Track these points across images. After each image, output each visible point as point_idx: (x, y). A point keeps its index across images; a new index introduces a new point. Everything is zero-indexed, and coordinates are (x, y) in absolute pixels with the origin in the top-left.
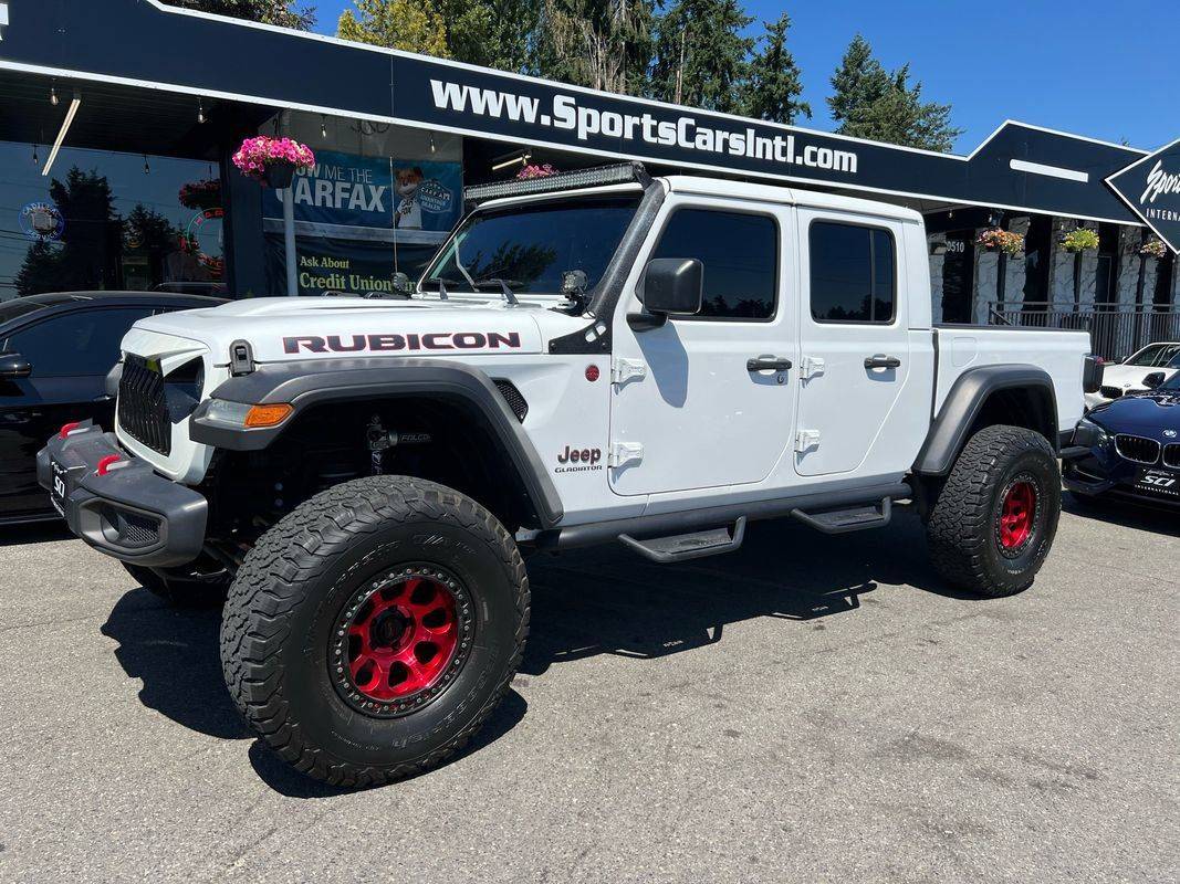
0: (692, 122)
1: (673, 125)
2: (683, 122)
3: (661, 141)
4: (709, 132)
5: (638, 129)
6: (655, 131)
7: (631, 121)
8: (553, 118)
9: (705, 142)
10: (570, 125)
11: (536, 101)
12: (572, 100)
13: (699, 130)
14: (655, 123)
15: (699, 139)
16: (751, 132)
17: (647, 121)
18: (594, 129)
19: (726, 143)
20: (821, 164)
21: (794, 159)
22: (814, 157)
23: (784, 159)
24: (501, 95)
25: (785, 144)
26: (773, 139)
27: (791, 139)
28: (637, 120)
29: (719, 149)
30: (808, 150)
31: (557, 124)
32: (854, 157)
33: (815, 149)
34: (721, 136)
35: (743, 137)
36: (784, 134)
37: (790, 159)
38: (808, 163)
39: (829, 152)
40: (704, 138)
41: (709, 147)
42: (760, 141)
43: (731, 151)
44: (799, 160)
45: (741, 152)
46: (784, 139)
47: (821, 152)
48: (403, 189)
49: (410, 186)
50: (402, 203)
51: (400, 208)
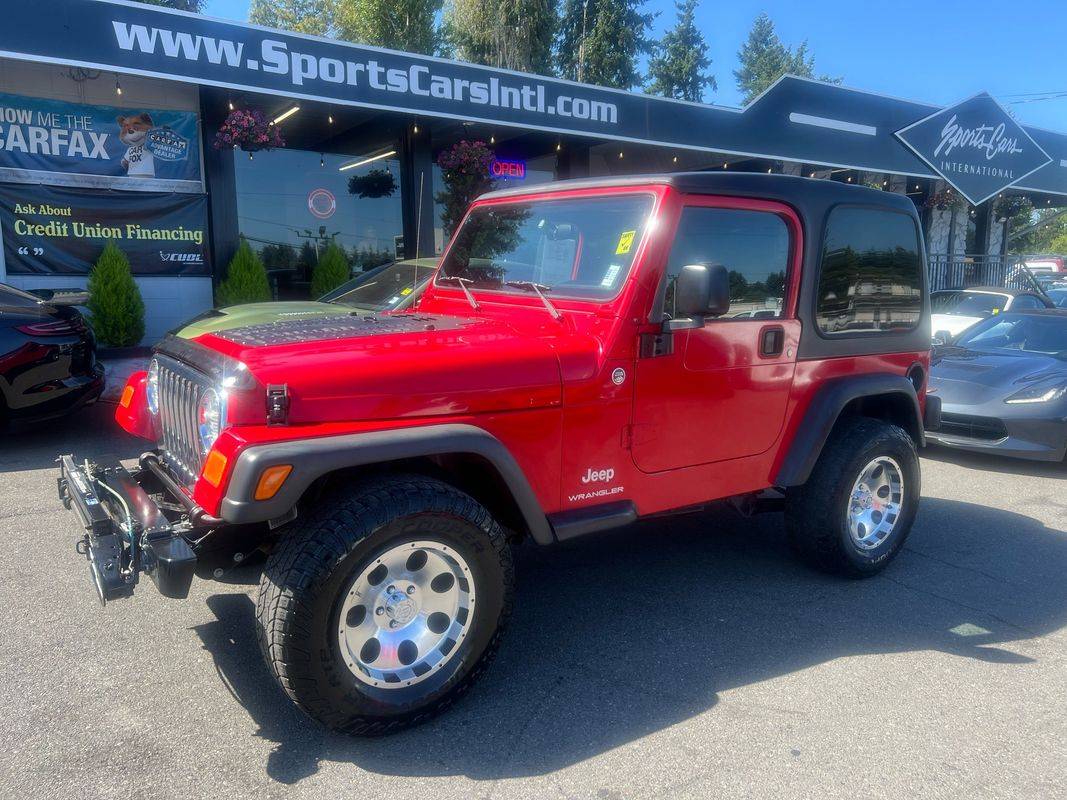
0: (426, 70)
1: (405, 73)
2: (415, 70)
3: (390, 88)
4: (447, 81)
5: (363, 77)
6: (382, 78)
7: (353, 68)
8: (262, 62)
9: (441, 90)
10: (282, 70)
11: (241, 46)
12: (284, 45)
13: (433, 78)
14: (382, 70)
15: (435, 87)
16: (494, 82)
17: (374, 68)
18: (312, 75)
19: (466, 92)
20: (576, 114)
21: (546, 109)
22: (568, 107)
23: (534, 109)
24: (199, 38)
25: (534, 93)
26: (520, 89)
27: (541, 89)
28: (361, 67)
29: (459, 97)
30: (561, 100)
31: (266, 68)
32: (614, 108)
33: (569, 99)
34: (460, 84)
35: (486, 86)
36: (533, 84)
37: (541, 108)
38: (561, 112)
39: (585, 103)
40: (441, 86)
41: (447, 95)
42: (505, 91)
43: (472, 100)
44: (551, 110)
45: (484, 101)
46: (534, 88)
47: (576, 102)
48: (129, 136)
49: (136, 134)
50: (129, 150)
51: (127, 156)
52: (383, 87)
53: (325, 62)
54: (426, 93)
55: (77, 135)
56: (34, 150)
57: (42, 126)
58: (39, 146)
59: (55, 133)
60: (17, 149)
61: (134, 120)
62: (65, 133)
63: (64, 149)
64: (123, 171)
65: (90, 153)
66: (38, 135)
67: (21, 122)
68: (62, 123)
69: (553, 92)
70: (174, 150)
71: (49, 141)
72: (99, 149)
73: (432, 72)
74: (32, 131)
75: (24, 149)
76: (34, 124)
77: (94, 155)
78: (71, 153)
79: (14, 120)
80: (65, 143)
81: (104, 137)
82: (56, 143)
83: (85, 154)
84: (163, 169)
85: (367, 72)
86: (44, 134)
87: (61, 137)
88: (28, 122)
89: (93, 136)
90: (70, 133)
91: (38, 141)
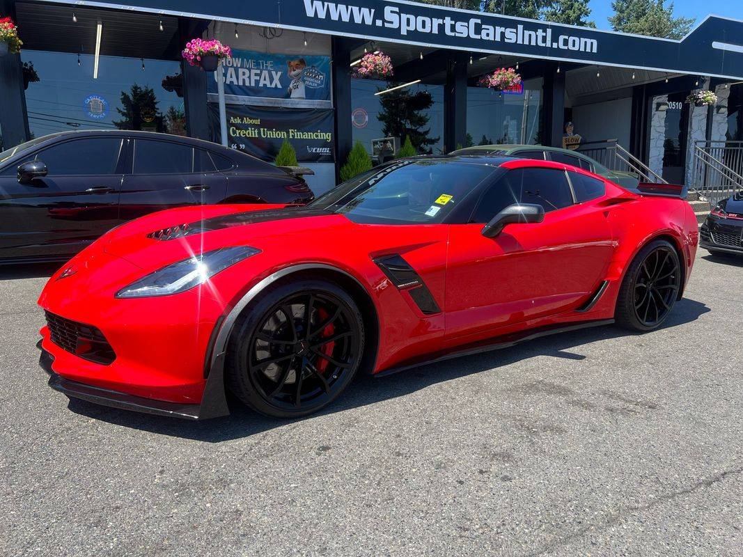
0: (479, 21)
1: (466, 24)
2: (473, 21)
3: (457, 35)
4: (491, 28)
5: (442, 27)
6: (453, 28)
7: (437, 22)
8: (384, 21)
10: (395, 26)
11: (373, 11)
12: (397, 9)
13: (483, 26)
14: (453, 22)
15: (484, 33)
17: (448, 21)
18: (412, 28)
19: (503, 34)
20: (571, 47)
21: (552, 45)
22: (566, 43)
23: (544, 45)
24: (350, 7)
25: (544, 34)
26: (536, 31)
27: (549, 31)
28: (440, 21)
29: (498, 39)
30: (562, 38)
31: (387, 25)
32: (595, 42)
33: (567, 37)
34: (499, 30)
35: (515, 30)
36: (544, 28)
37: (549, 45)
38: (562, 46)
39: (577, 39)
40: (487, 31)
41: (491, 38)
42: (527, 33)
43: (506, 40)
44: (555, 45)
45: (513, 41)
46: (545, 31)
47: (571, 39)
48: (293, 73)
49: (297, 71)
50: (293, 82)
51: (291, 86)
52: (453, 34)
53: (420, 19)
54: (478, 37)
55: (265, 73)
56: (241, 83)
57: (246, 68)
58: (244, 80)
59: (254, 72)
60: (232, 82)
61: (296, 63)
62: (258, 72)
63: (257, 82)
64: (288, 96)
65: (271, 84)
66: (244, 74)
67: (235, 65)
68: (257, 65)
69: (557, 32)
70: (317, 80)
71: (249, 77)
72: (277, 82)
73: (483, 23)
74: (241, 71)
75: (236, 83)
76: (241, 67)
77: (273, 86)
78: (261, 85)
79: (231, 65)
80: (258, 78)
81: (279, 73)
82: (253, 78)
83: (269, 86)
84: (310, 94)
85: (444, 24)
86: (247, 72)
87: (256, 75)
88: (239, 66)
89: (274, 73)
90: (261, 72)
91: (243, 77)
